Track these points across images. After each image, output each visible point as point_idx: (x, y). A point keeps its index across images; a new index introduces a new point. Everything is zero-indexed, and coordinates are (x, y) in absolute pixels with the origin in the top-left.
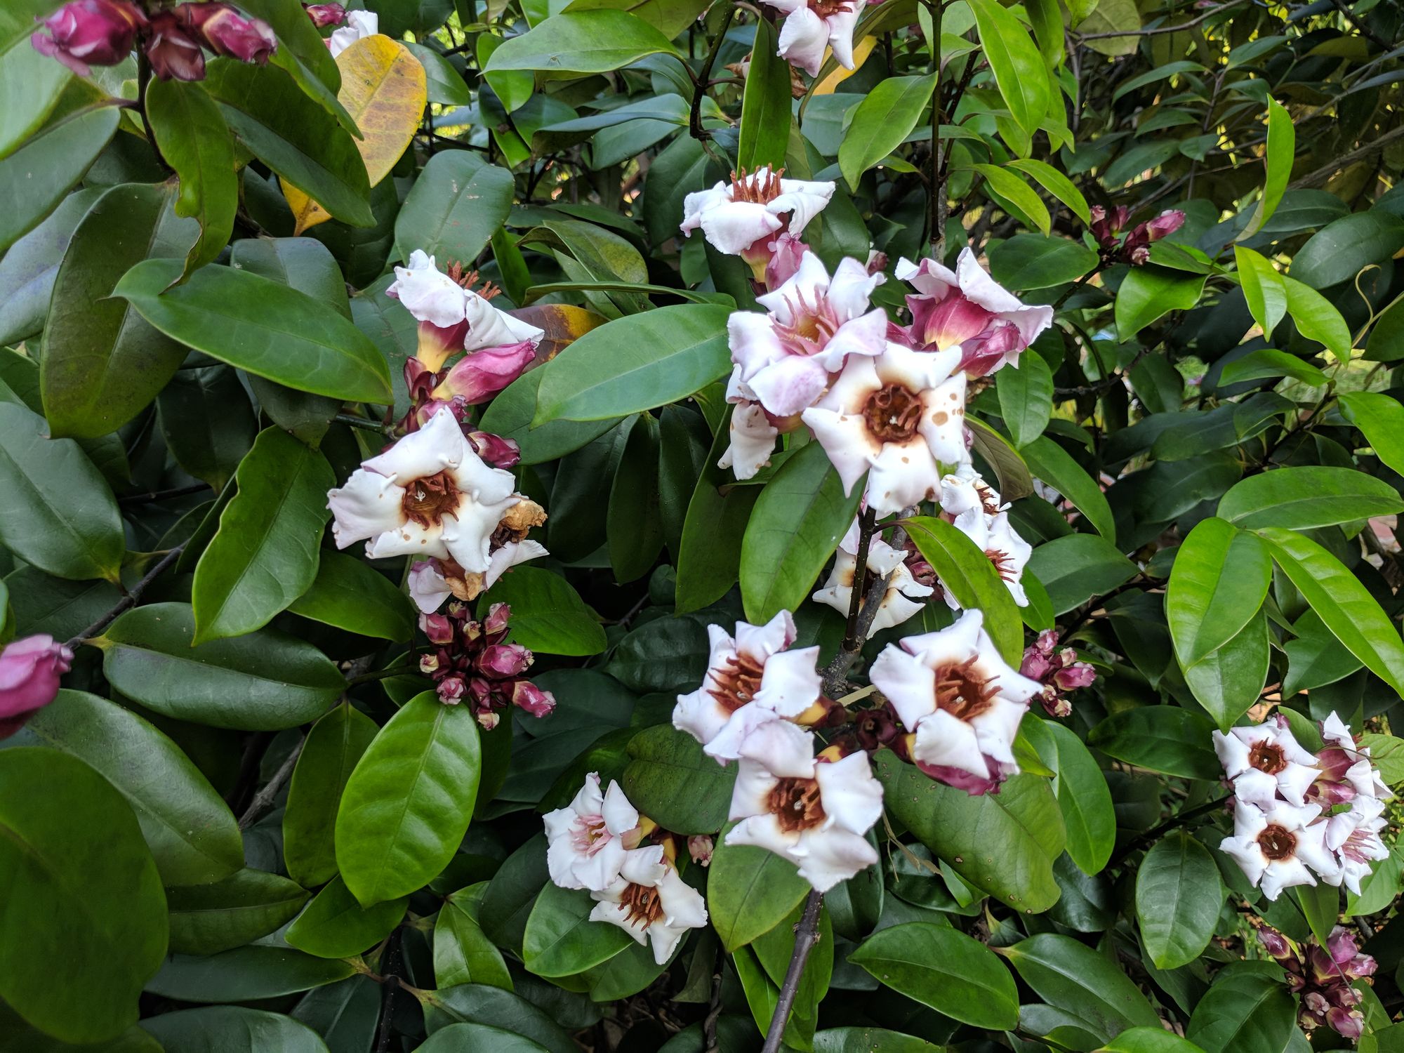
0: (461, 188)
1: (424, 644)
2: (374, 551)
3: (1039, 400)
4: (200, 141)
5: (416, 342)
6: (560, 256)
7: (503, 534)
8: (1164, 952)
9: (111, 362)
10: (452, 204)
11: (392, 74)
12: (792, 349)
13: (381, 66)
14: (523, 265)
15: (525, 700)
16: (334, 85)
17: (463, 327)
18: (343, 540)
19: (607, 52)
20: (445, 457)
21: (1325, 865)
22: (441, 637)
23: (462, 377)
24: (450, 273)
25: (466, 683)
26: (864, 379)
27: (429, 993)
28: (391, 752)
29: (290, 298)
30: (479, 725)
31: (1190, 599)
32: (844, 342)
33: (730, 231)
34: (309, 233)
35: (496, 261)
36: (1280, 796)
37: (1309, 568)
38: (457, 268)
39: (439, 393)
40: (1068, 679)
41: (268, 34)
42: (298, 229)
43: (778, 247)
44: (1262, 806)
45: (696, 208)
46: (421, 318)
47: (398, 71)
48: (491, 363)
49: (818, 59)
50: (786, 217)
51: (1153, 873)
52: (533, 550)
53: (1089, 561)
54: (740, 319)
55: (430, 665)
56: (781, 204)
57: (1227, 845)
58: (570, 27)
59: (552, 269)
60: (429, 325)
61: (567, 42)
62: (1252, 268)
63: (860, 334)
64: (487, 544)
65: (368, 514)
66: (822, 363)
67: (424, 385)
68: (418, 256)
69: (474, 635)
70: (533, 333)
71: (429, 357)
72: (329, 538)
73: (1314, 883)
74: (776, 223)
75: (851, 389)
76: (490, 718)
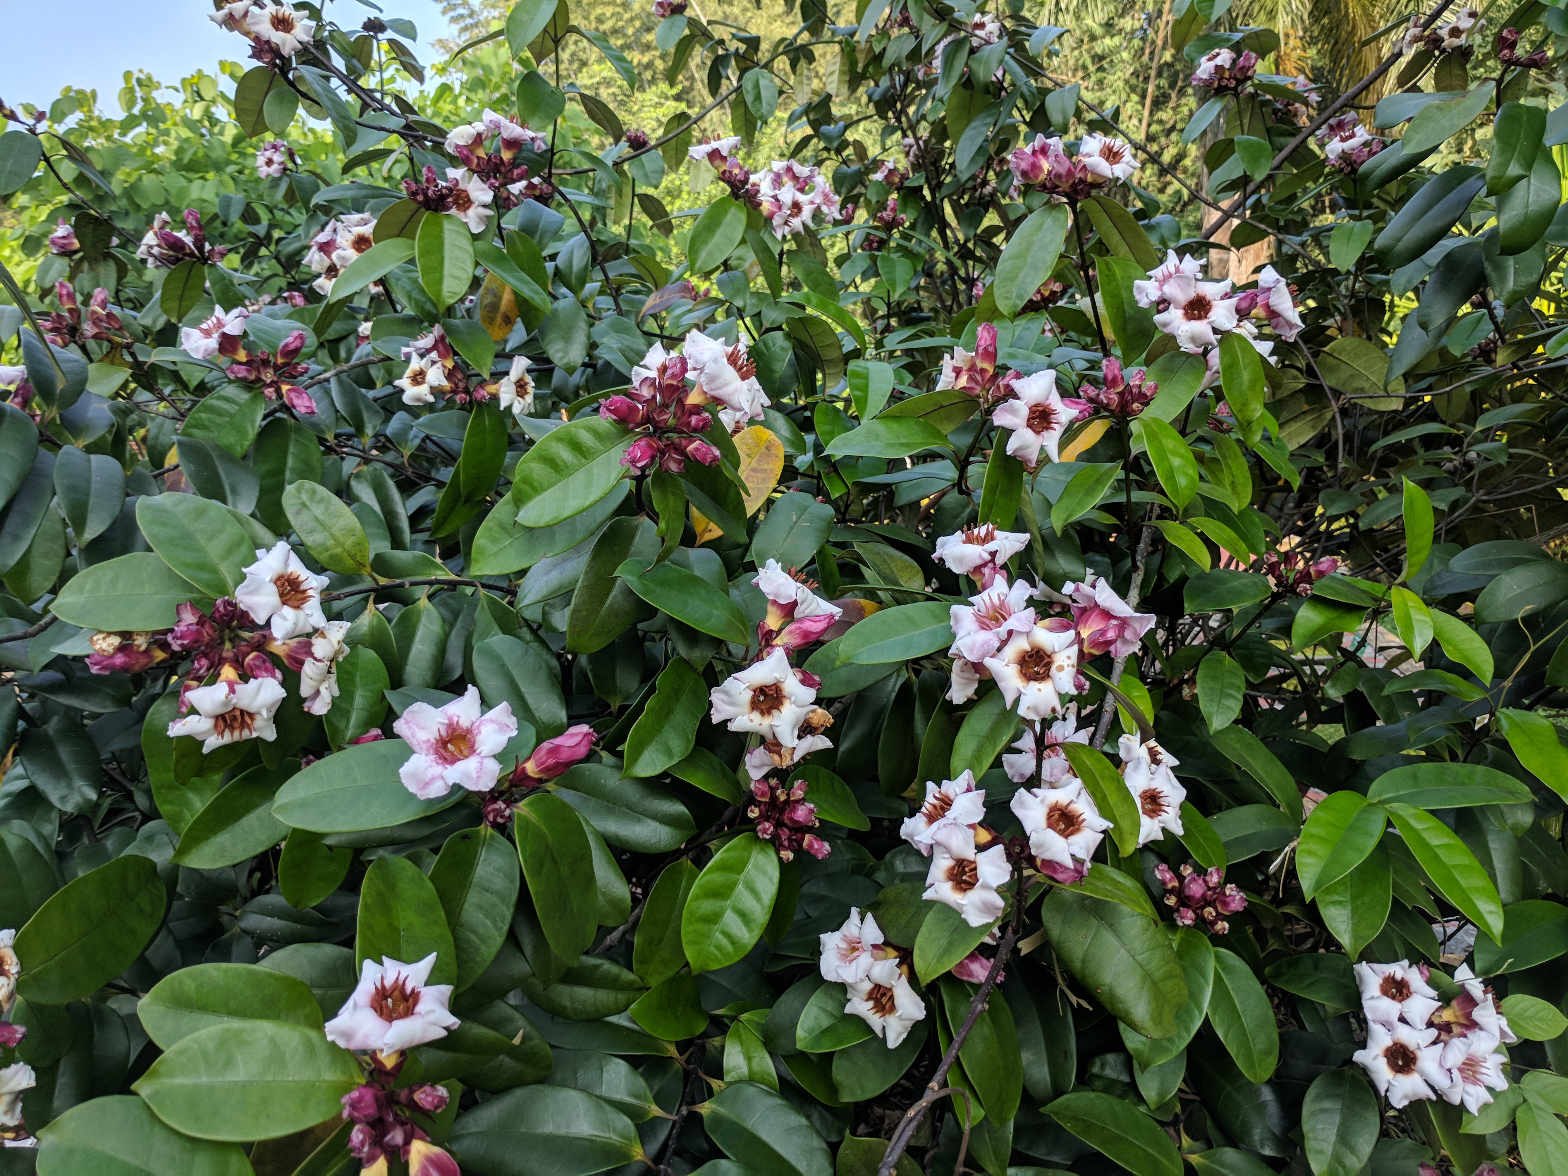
0: (799, 518)
1: (751, 800)
2: (732, 727)
3: (1232, 696)
4: (671, 501)
5: (765, 613)
6: (862, 567)
7: (806, 729)
8: (1325, 1168)
9: (603, 612)
10: (792, 528)
11: (763, 450)
12: (984, 626)
13: (757, 445)
14: (836, 570)
15: (811, 846)
16: (736, 465)
17: (795, 604)
18: (716, 719)
19: (902, 445)
20: (777, 675)
21: (1441, 1081)
22: (763, 795)
23: (791, 632)
24: (789, 573)
25: (776, 828)
26: (1020, 645)
27: (720, 1082)
28: (723, 867)
29: (696, 581)
30: (780, 859)
31: (1314, 846)
32: (1011, 623)
33: (960, 560)
34: (708, 545)
35: (816, 565)
36: (1402, 1020)
37: (1426, 835)
38: (793, 570)
39: (777, 641)
40: (1225, 904)
41: (717, 453)
42: (698, 543)
43: (986, 571)
44: (1387, 1025)
45: (943, 545)
46: (771, 598)
47: (767, 448)
48: (809, 626)
49: (1033, 456)
50: (993, 554)
51: (1318, 1098)
52: (822, 743)
53: (1265, 827)
54: (957, 609)
55: (753, 813)
56: (991, 546)
57: (1359, 1056)
58: (879, 427)
59: (859, 577)
60: (775, 602)
61: (877, 437)
62: (1406, 604)
63: (1019, 620)
64: (796, 732)
65: (732, 704)
66: (997, 634)
67: (769, 638)
68: (771, 562)
69: (783, 798)
70: (836, 611)
71: (772, 621)
72: (708, 717)
73: (1434, 1098)
74: (987, 557)
75: (1012, 650)
76: (788, 855)
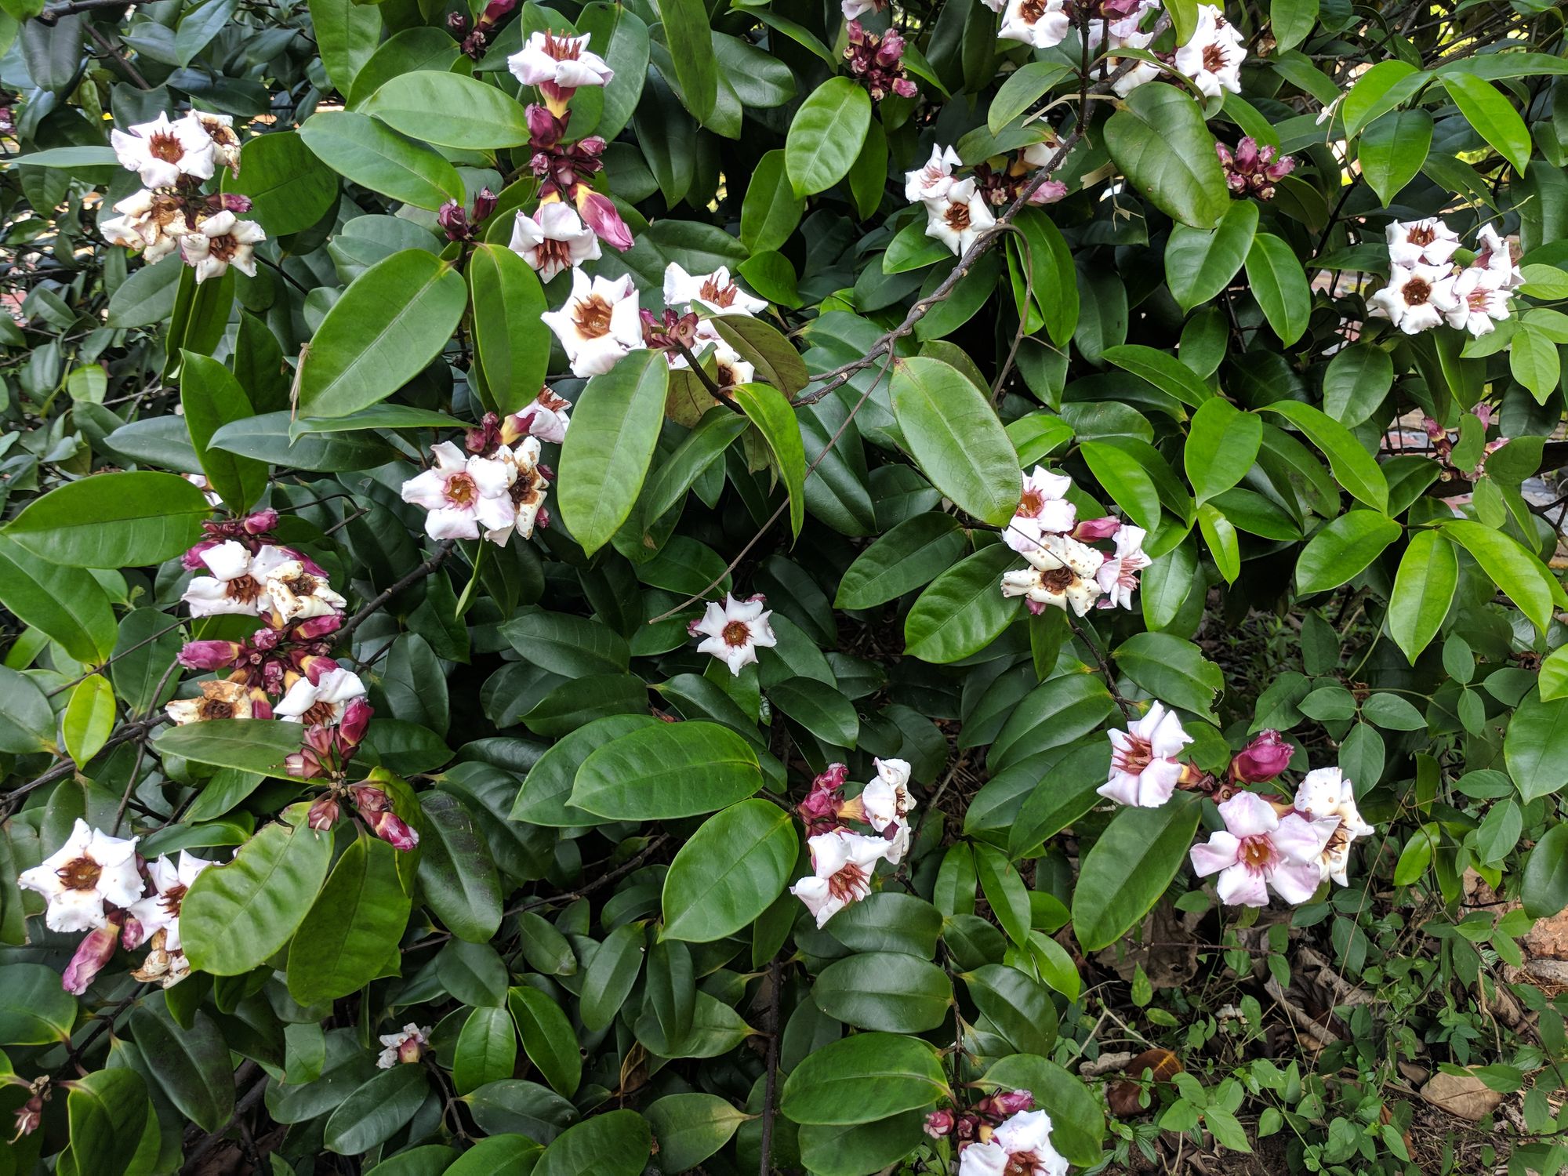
3: (1304, 18)
15: (899, 86)
21: (1450, 307)
22: (857, 39)
36: (1423, 260)
40: (1274, 170)
44: (1408, 266)
57: (1382, 293)
73: (1442, 324)
76: (879, 93)
